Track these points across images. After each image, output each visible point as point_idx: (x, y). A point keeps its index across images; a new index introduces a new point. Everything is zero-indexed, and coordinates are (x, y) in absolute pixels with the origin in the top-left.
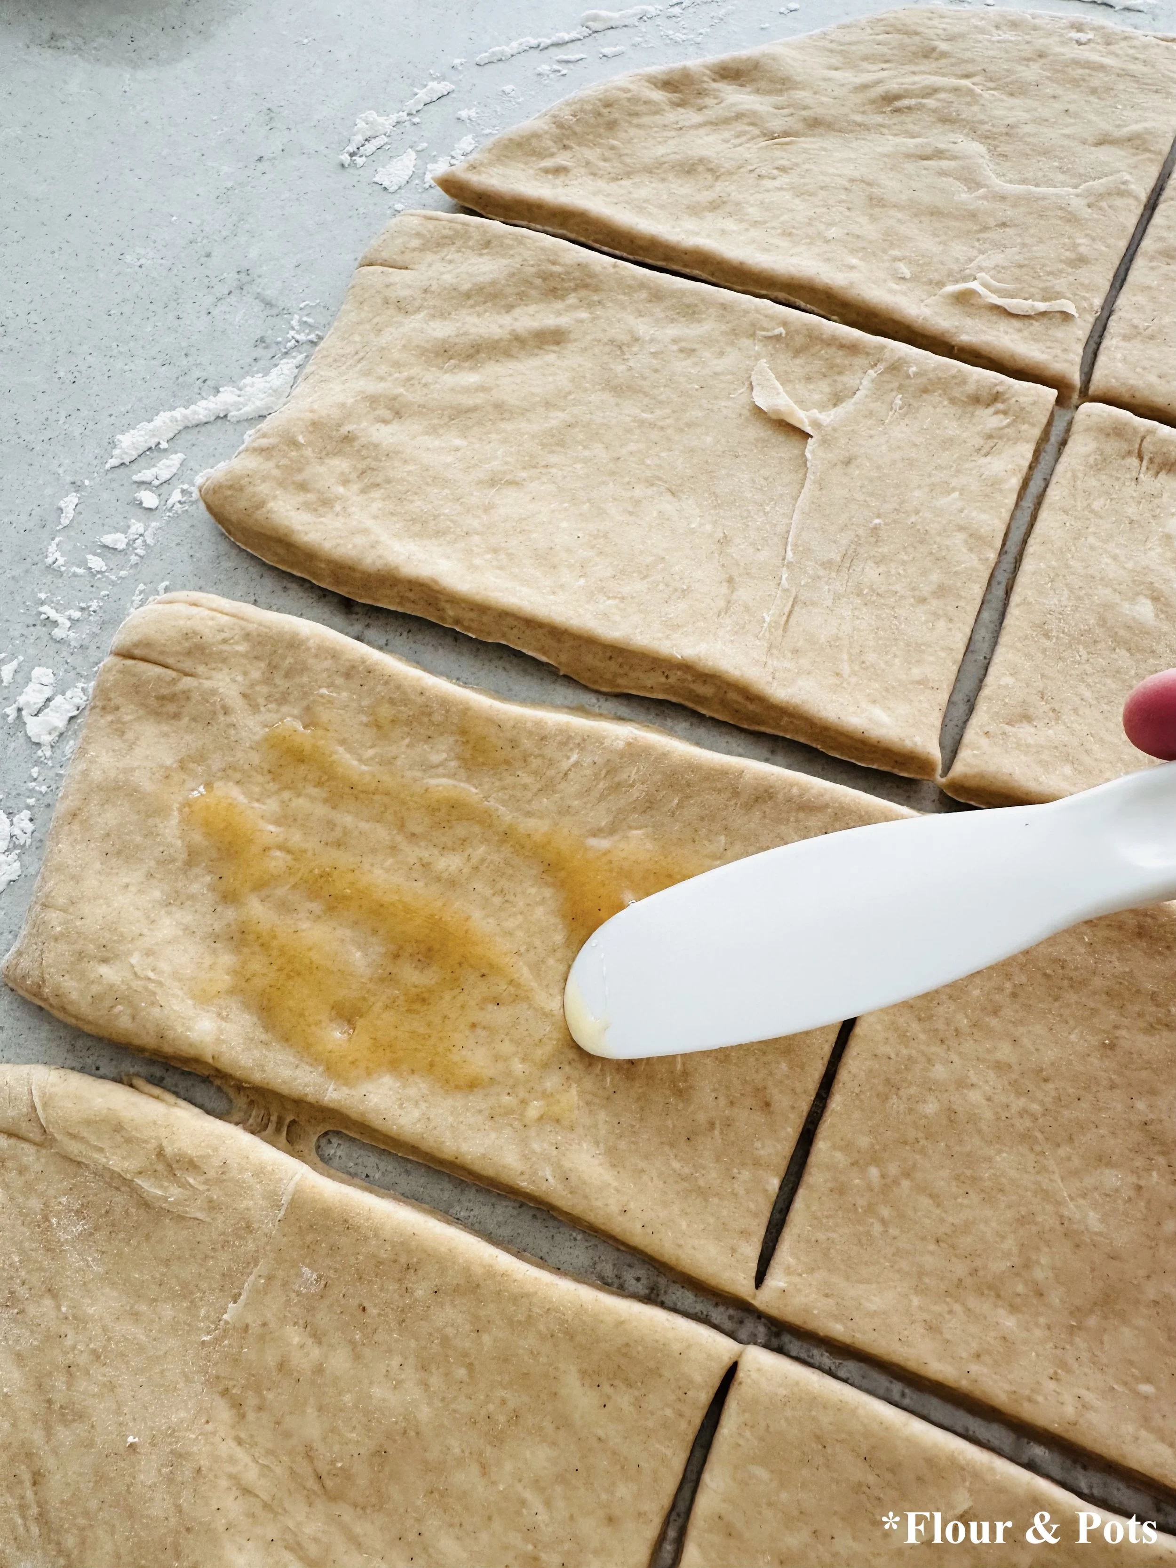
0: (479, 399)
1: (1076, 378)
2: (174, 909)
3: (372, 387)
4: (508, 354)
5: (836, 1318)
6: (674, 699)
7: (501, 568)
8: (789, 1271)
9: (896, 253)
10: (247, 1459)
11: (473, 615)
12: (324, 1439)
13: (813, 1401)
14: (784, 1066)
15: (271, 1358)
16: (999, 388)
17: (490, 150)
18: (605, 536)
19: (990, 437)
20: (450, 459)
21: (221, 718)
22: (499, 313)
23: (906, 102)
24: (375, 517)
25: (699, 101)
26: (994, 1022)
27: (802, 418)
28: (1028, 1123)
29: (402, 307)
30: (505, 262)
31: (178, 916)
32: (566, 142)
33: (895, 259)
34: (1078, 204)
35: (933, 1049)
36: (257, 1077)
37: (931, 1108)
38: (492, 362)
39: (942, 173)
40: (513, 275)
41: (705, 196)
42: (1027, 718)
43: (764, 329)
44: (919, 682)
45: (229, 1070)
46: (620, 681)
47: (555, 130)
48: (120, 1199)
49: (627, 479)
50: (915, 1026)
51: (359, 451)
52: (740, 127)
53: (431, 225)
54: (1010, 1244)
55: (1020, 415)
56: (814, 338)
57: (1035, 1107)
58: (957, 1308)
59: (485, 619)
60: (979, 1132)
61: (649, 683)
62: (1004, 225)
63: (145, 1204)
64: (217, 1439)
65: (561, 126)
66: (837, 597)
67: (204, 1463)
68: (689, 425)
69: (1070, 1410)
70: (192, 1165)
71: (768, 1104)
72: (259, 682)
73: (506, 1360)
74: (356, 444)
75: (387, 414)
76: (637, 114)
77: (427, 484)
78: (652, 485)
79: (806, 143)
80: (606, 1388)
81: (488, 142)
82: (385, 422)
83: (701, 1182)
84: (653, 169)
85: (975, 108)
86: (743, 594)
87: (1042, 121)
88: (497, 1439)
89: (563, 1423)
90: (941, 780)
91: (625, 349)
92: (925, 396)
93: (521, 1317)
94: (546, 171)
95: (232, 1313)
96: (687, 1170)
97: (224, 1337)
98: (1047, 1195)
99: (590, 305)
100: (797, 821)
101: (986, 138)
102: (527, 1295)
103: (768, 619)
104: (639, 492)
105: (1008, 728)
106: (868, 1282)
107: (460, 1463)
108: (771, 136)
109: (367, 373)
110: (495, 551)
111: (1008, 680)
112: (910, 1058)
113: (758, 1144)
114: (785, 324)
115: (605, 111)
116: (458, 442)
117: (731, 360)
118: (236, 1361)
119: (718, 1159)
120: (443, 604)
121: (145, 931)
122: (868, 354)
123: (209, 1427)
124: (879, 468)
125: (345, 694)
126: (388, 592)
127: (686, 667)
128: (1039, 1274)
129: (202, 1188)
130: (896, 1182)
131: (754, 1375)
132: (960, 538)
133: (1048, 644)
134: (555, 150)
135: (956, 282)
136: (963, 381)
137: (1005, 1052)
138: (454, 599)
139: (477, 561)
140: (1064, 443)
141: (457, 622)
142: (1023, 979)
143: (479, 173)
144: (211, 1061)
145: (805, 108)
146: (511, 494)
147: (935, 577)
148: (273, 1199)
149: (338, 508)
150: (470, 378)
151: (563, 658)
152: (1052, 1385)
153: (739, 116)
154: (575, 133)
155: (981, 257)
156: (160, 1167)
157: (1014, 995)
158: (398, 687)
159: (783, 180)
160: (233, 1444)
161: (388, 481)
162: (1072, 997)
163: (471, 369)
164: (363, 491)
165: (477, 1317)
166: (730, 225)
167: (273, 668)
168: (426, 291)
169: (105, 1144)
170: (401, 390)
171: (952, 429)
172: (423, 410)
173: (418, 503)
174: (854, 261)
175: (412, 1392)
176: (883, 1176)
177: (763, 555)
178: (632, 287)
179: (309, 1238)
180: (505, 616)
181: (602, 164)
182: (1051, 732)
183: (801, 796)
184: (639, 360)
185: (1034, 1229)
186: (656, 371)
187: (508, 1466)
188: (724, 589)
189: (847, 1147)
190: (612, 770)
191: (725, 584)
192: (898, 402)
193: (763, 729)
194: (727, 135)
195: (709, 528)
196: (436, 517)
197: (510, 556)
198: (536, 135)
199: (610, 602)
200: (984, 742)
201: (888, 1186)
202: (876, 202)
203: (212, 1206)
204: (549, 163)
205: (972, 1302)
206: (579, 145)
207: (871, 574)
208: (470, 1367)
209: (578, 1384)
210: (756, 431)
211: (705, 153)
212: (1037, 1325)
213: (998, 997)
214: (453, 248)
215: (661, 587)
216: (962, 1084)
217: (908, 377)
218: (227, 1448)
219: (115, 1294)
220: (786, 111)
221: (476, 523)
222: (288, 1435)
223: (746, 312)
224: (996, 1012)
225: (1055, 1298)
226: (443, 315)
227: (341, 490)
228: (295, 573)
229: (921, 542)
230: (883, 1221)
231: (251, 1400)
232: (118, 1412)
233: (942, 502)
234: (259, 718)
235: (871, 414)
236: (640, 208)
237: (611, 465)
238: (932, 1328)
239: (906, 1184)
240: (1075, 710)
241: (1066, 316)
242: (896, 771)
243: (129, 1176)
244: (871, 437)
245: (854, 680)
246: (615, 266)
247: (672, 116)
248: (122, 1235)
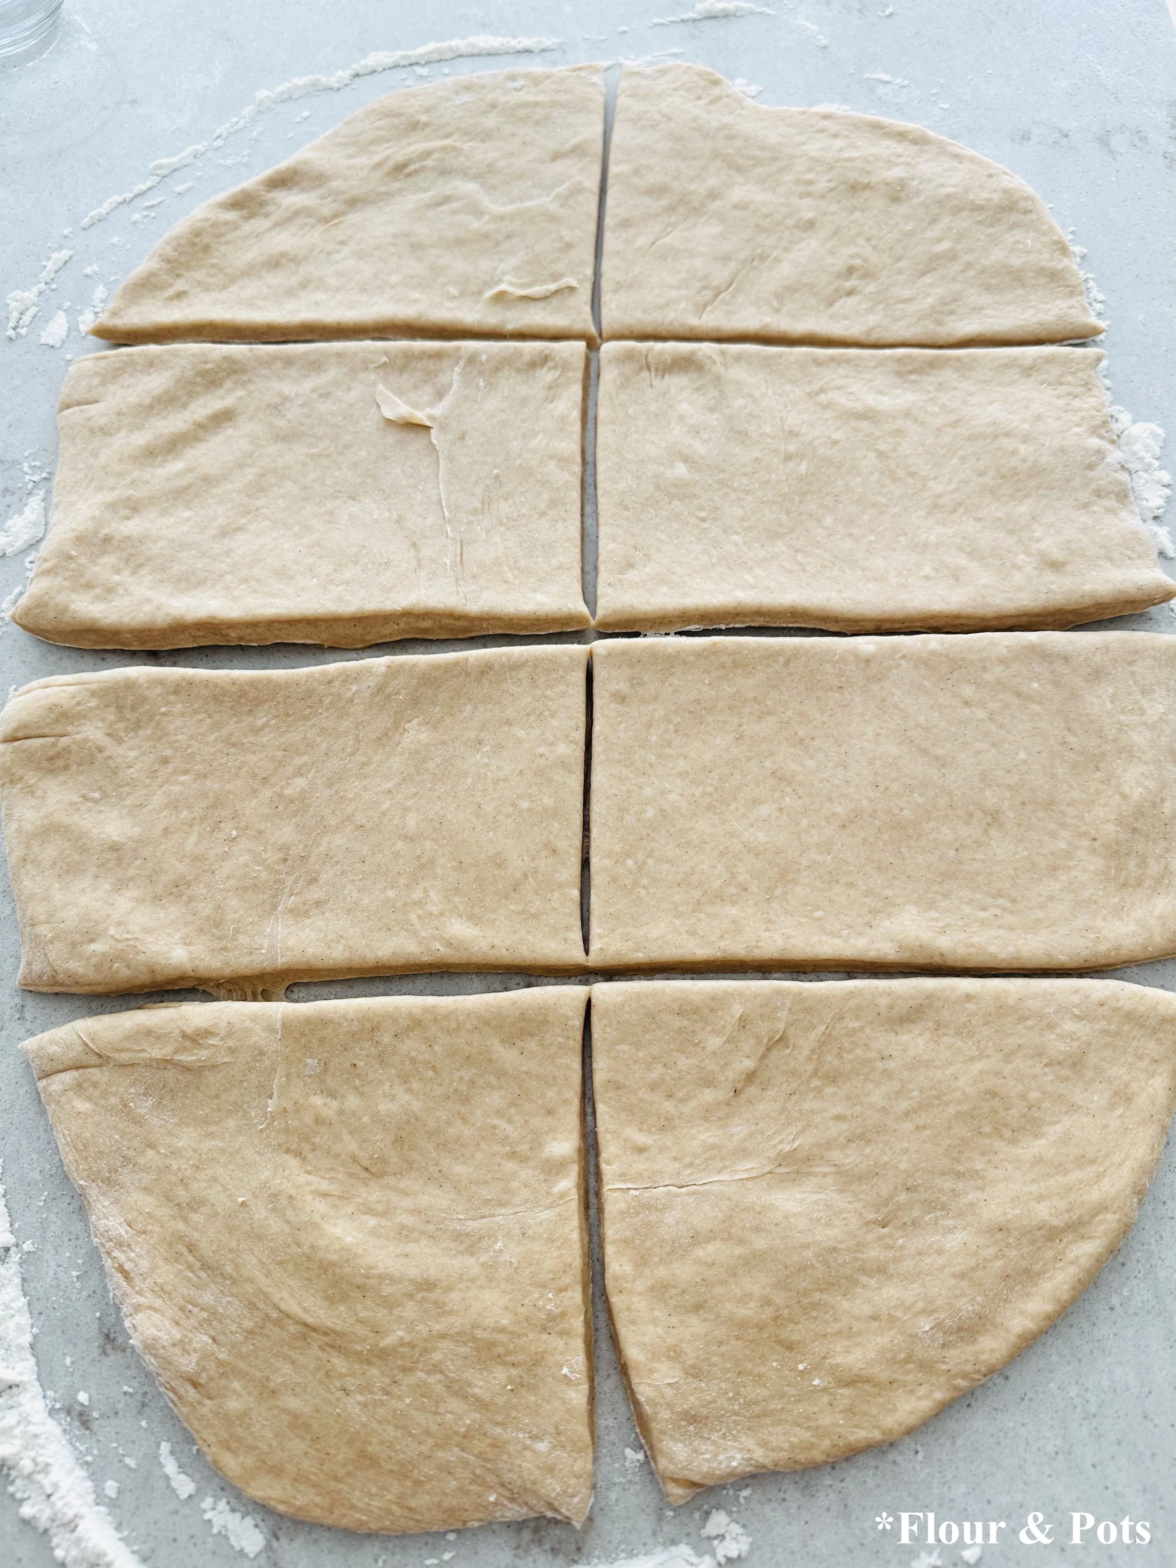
0: (189, 479)
1: (593, 330)
2: (123, 891)
3: (110, 497)
4: (198, 439)
5: (636, 951)
6: (408, 637)
7: (255, 591)
8: (600, 937)
9: (442, 280)
10: (317, 1179)
11: (249, 631)
12: (360, 1147)
13: (639, 996)
14: (557, 825)
15: (308, 1119)
16: (546, 352)
17: (122, 297)
18: (318, 544)
19: (550, 388)
20: (186, 529)
21: (99, 755)
22: (179, 412)
23: (412, 168)
24: (151, 588)
25: (264, 211)
26: (669, 751)
27: (421, 416)
28: (708, 799)
29: (105, 431)
30: (169, 374)
31: (128, 894)
32: (177, 272)
33: (444, 285)
34: (554, 207)
35: (640, 780)
36: (227, 972)
37: (650, 813)
38: (189, 449)
39: (454, 213)
40: (178, 381)
41: (294, 280)
42: (631, 566)
43: (373, 362)
44: (559, 568)
45: (207, 975)
46: (367, 638)
47: (164, 266)
48: (170, 1075)
49: (317, 500)
50: (625, 772)
51: (118, 546)
52: (300, 221)
53: (103, 363)
54: (720, 867)
55: (565, 366)
56: (409, 357)
57: (710, 789)
58: (702, 916)
59: (259, 631)
60: (682, 815)
61: (387, 632)
62: (509, 237)
63: (187, 1069)
64: (294, 1177)
65: (169, 261)
66: (488, 531)
67: (293, 1192)
68: (346, 447)
69: (780, 943)
70: (208, 1033)
71: (554, 851)
72: (116, 722)
73: (454, 1054)
74: (115, 542)
75: (128, 512)
76: (222, 235)
77: (178, 552)
78: (337, 498)
79: (353, 218)
80: (519, 1043)
81: (119, 289)
82: (128, 518)
83: (532, 911)
84: (250, 271)
85: (462, 159)
86: (426, 552)
87: (511, 154)
88: (466, 1100)
89: (501, 1073)
90: (593, 623)
91: (280, 408)
92: (499, 374)
93: (454, 1026)
94: (171, 299)
95: (272, 1105)
96: (520, 908)
97: (273, 1121)
98: (732, 834)
99: (243, 385)
100: (512, 678)
101: (476, 177)
102: (452, 1012)
103: (448, 562)
104: (329, 505)
105: (621, 577)
106: (648, 923)
107: (449, 1123)
108: (325, 220)
109: (100, 488)
110: (245, 581)
111: (611, 546)
112: (628, 791)
113: (557, 875)
114: (386, 353)
115: (197, 240)
116: (187, 514)
117: (357, 392)
118: (287, 1131)
119: (537, 893)
120: (224, 632)
121: (110, 912)
122: (450, 357)
123: (286, 1173)
124: (484, 434)
125: (179, 706)
126: (182, 636)
127: (407, 614)
128: (741, 878)
129: (220, 1043)
130: (644, 863)
131: (601, 997)
132: (552, 465)
133: (628, 514)
134: (170, 281)
135: (491, 287)
136: (519, 354)
137: (682, 765)
138: (233, 625)
139: (237, 593)
140: (598, 376)
141: (241, 639)
142: (678, 719)
143: (121, 317)
144: (192, 974)
145: (343, 192)
146: (241, 537)
147: (545, 496)
148: (270, 1029)
149: (121, 591)
150: (177, 466)
151: (324, 636)
152: (767, 934)
153: (297, 213)
154: (181, 264)
155: (502, 265)
156: (188, 1044)
157: (676, 731)
158: (216, 685)
159: (346, 251)
160: (306, 1175)
161: (149, 559)
162: (710, 719)
163: (175, 459)
164: (134, 572)
165: (426, 1038)
166: (320, 296)
167: (120, 708)
168: (119, 414)
169: (145, 1046)
170: (131, 492)
171: (524, 390)
172: (152, 500)
173: (177, 567)
174: (416, 295)
175: (404, 1097)
176: (636, 863)
177: (429, 521)
178: (269, 361)
179: (303, 1041)
180: (272, 623)
181: (210, 280)
182: (648, 569)
183: (509, 661)
184: (293, 412)
185: (730, 855)
186: (309, 417)
187: (478, 1112)
188: (413, 553)
189: (610, 855)
190: (380, 689)
191: (412, 549)
192: (482, 384)
193: (473, 634)
194: (293, 229)
195: (386, 514)
196: (194, 573)
197: (258, 581)
198: (152, 274)
199: (340, 588)
200: (610, 590)
201: (641, 867)
202: (417, 248)
203: (232, 1051)
204: (170, 292)
205: (709, 910)
206: (188, 270)
207: (504, 508)
208: (433, 1068)
209: (502, 1049)
210: (393, 437)
211: (282, 248)
212: (748, 906)
213: (667, 736)
214: (126, 376)
215: (370, 566)
216: (663, 793)
217: (482, 364)
218: (303, 1178)
219: (192, 1129)
220: (329, 199)
221: (223, 566)
222: (337, 1156)
223: (355, 354)
224: (669, 744)
225: (754, 888)
226: (139, 427)
227: (117, 578)
228: (109, 647)
229: (530, 475)
230: (644, 887)
231: (306, 1147)
232: (225, 1189)
233: (534, 443)
234: (124, 746)
235: (466, 399)
236: (250, 304)
237: (303, 494)
238: (692, 933)
239: (651, 862)
240: (659, 550)
241: (571, 289)
242: (565, 630)
243: (169, 1058)
244: (472, 414)
245: (517, 582)
246: (251, 350)
247: (248, 227)
248: (181, 1094)
